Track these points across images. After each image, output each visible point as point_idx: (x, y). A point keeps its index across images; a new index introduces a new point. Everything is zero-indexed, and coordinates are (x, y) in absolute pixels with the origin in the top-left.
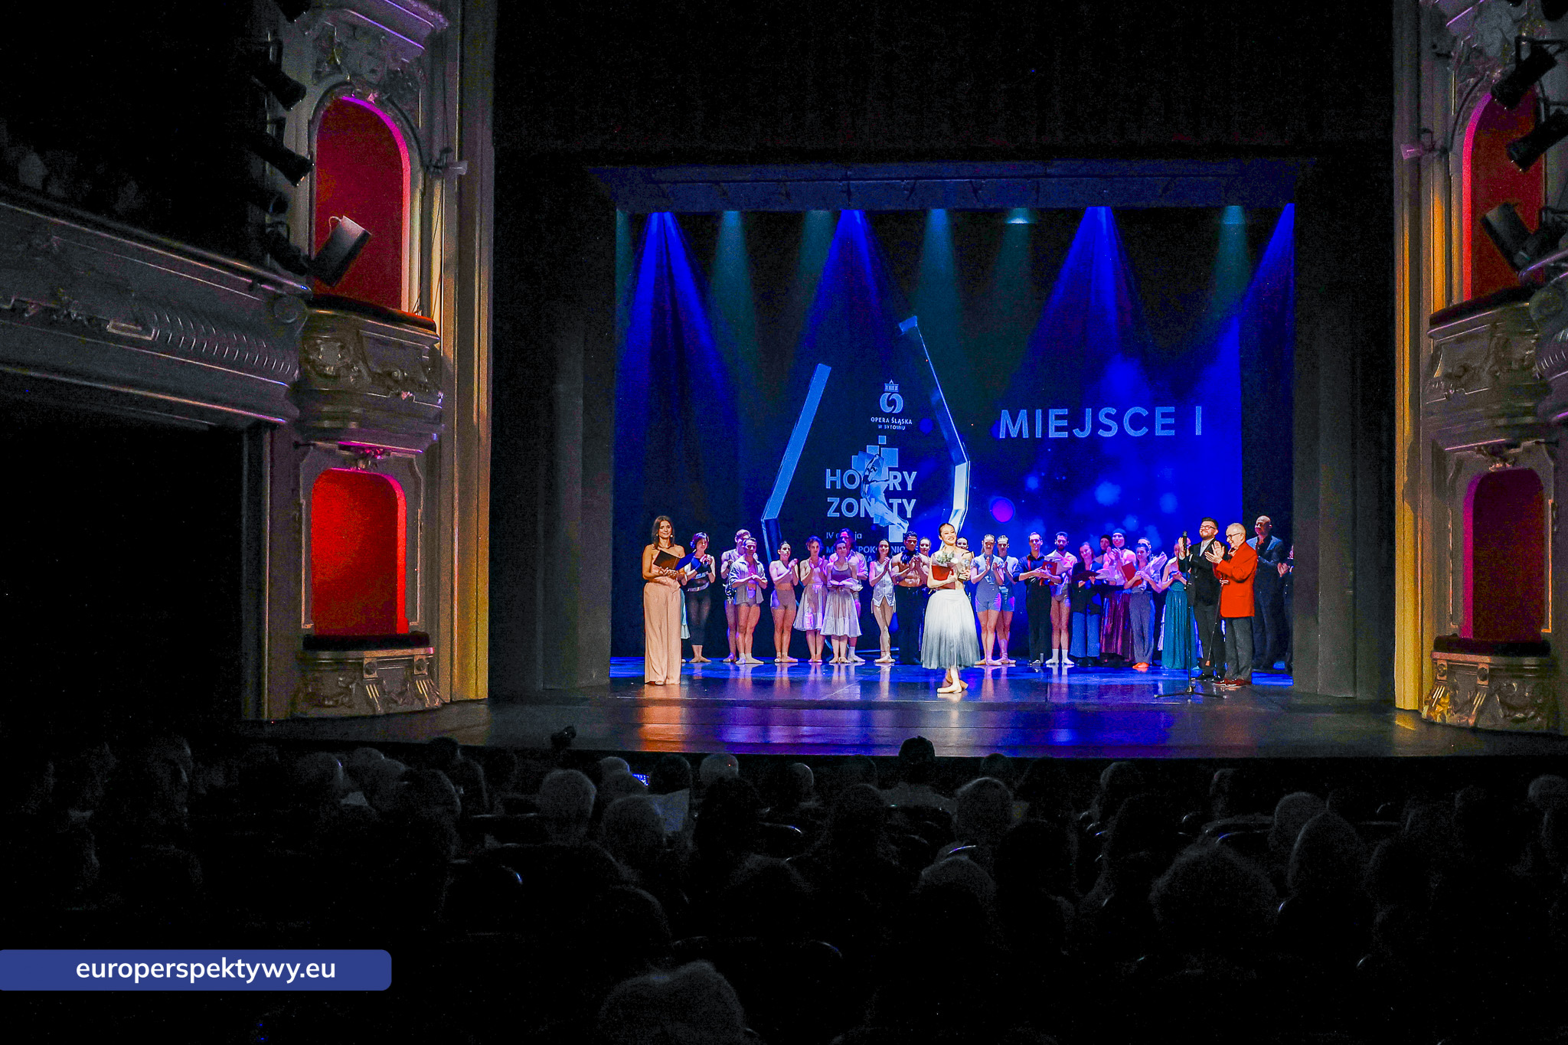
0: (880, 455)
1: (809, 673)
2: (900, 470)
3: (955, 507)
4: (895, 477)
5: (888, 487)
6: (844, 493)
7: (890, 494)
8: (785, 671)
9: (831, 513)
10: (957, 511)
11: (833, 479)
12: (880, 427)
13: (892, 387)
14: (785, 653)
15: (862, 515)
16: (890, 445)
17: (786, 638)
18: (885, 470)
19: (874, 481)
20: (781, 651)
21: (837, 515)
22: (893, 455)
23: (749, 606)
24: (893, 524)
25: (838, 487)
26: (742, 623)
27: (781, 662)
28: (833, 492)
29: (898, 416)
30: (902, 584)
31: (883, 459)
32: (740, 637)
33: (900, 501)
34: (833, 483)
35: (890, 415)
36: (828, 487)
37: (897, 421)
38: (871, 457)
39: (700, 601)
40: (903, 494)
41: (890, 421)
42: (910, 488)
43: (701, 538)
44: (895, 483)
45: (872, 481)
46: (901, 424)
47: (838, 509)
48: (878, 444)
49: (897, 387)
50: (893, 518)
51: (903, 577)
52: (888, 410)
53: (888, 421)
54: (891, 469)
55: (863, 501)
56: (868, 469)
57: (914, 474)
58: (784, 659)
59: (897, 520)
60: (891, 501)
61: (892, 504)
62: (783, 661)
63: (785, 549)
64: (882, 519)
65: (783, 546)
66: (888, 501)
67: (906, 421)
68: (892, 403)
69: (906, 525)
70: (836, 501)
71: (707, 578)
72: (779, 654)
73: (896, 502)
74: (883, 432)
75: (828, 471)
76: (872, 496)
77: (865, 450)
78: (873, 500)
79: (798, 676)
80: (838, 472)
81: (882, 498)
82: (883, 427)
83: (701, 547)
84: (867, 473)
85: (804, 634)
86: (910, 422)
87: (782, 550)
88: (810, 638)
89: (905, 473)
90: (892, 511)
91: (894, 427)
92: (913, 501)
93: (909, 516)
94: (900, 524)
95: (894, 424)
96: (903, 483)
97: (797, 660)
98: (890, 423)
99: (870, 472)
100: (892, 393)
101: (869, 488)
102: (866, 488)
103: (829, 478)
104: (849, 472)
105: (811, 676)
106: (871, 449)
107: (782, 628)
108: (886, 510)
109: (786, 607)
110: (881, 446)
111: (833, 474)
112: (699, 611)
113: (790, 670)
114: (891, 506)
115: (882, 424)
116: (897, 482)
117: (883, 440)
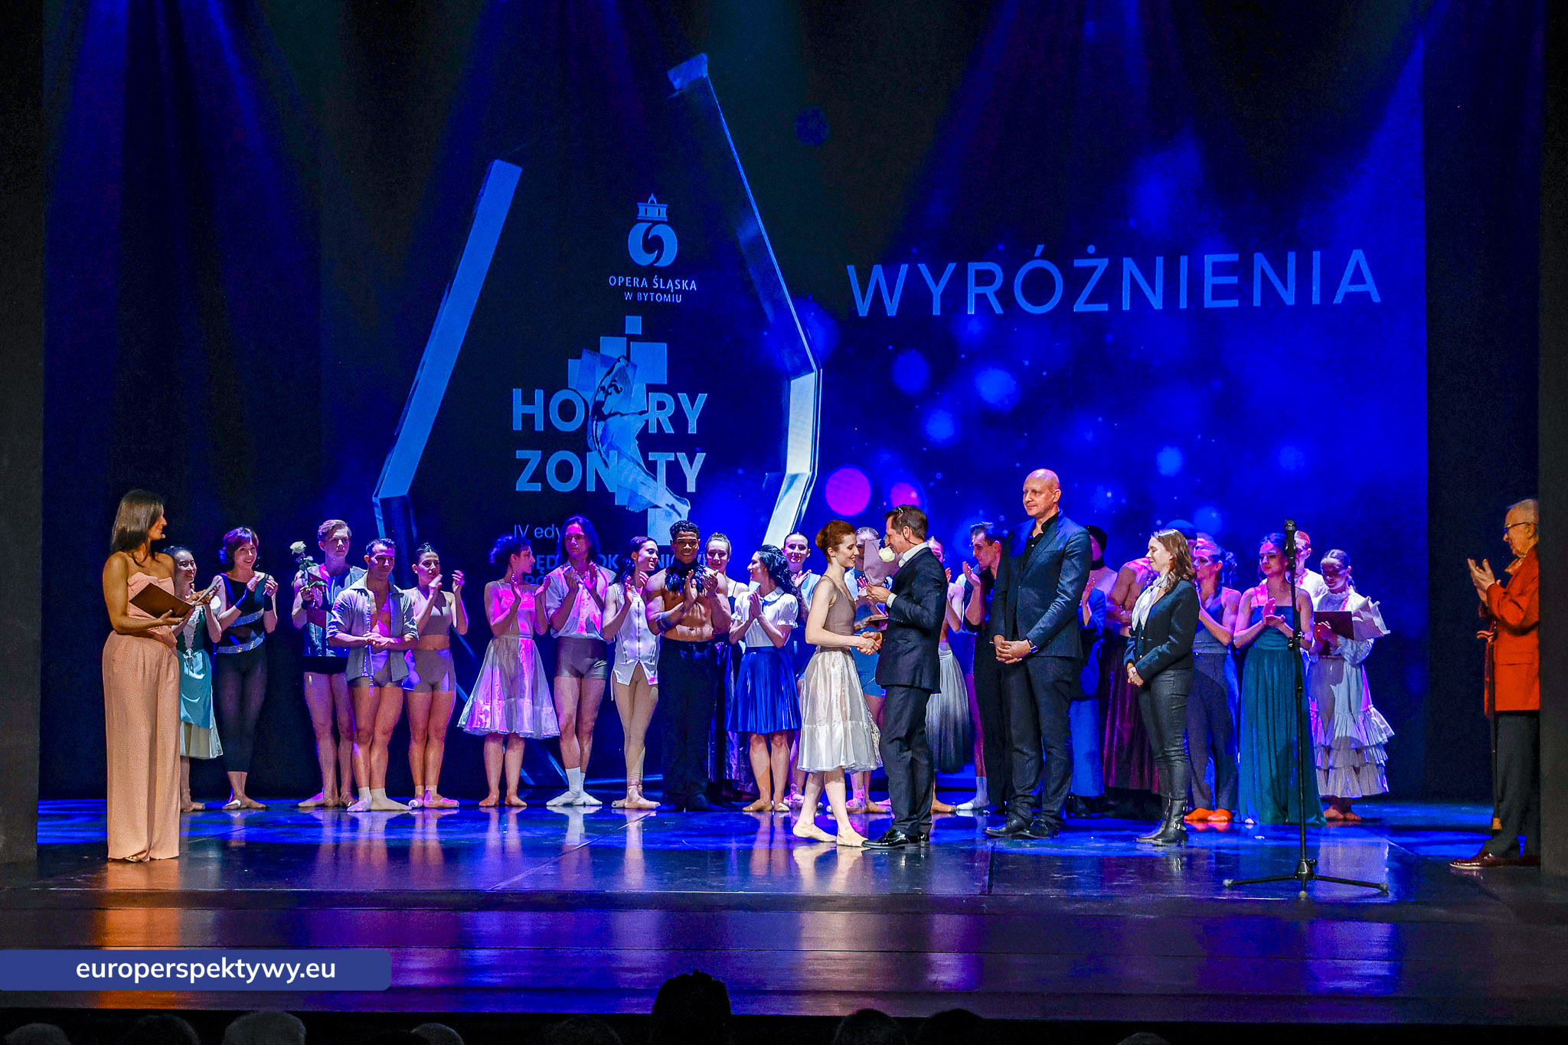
0: (628, 358)
1: (485, 829)
2: (671, 388)
3: (791, 470)
4: (661, 406)
5: (646, 426)
6: (550, 441)
7: (648, 442)
8: (432, 826)
9: (523, 484)
10: (794, 477)
11: (528, 409)
12: (628, 296)
13: (654, 210)
14: (432, 788)
15: (591, 487)
16: (650, 335)
17: (435, 755)
18: (638, 388)
19: (615, 414)
20: (424, 784)
21: (537, 487)
22: (654, 360)
23: (378, 685)
24: (656, 507)
25: (539, 426)
26: (363, 722)
27: (423, 808)
28: (530, 438)
29: (667, 273)
30: (670, 635)
31: (635, 366)
32: (361, 752)
33: (671, 457)
34: (528, 419)
35: (650, 271)
36: (517, 425)
37: (665, 284)
38: (609, 362)
39: (244, 675)
40: (679, 441)
41: (650, 283)
42: (692, 429)
43: (241, 541)
44: (661, 419)
45: (611, 415)
46: (677, 289)
47: (539, 476)
48: (622, 334)
49: (664, 210)
50: (658, 493)
51: (674, 620)
52: (644, 259)
53: (644, 283)
54: (651, 388)
55: (593, 458)
56: (603, 388)
57: (702, 398)
58: (429, 795)
59: (666, 498)
60: (652, 456)
61: (655, 462)
62: (427, 804)
63: (427, 563)
64: (634, 495)
65: (424, 557)
66: (645, 457)
67: (684, 284)
68: (653, 244)
69: (685, 509)
70: (534, 457)
71: (259, 626)
72: (419, 790)
73: (661, 459)
74: (635, 308)
75: (517, 393)
76: (611, 446)
77: (596, 348)
78: (613, 453)
79: (462, 837)
80: (539, 395)
81: (633, 449)
82: (635, 297)
83: (246, 556)
84: (600, 397)
85: (477, 742)
86: (693, 286)
87: (421, 565)
88: (492, 749)
89: (683, 397)
90: (655, 479)
91: (659, 298)
92: (700, 457)
93: (691, 487)
94: (672, 507)
95: (659, 290)
96: (679, 419)
97: (456, 803)
98: (650, 289)
99: (607, 394)
100: (655, 223)
101: (605, 429)
102: (598, 428)
103: (519, 409)
104: (561, 396)
105: (492, 837)
106: (612, 347)
107: (427, 729)
108: (642, 476)
109: (433, 687)
110: (632, 338)
111: (528, 399)
112: (242, 697)
113: (442, 823)
114: (651, 468)
115: (634, 290)
116: (664, 416)
117: (634, 324)
